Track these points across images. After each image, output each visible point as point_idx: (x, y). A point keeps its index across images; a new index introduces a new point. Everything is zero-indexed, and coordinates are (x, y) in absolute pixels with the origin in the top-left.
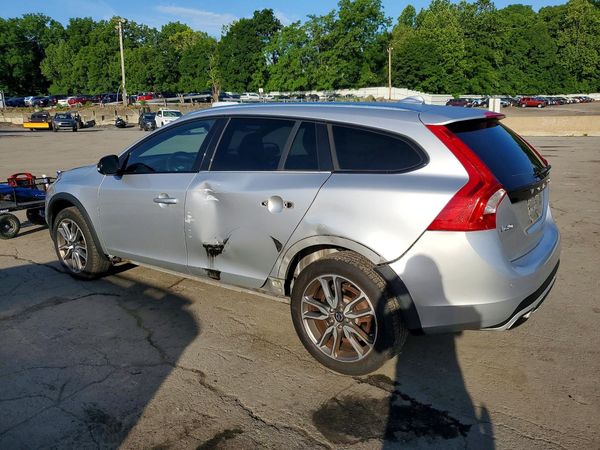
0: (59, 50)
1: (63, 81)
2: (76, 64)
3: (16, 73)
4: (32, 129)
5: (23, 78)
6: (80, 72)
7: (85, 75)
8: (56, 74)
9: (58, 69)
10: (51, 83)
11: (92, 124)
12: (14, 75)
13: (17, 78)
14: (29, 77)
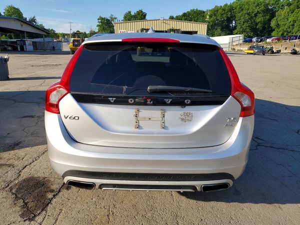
0: (283, 13)
1: (280, 29)
2: (290, 19)
3: (259, 26)
4: (248, 53)
5: (261, 29)
6: (292, 23)
7: (293, 25)
8: (278, 26)
9: (279, 23)
10: (274, 30)
11: (279, 52)
12: (257, 27)
13: (259, 28)
14: (264, 28)
